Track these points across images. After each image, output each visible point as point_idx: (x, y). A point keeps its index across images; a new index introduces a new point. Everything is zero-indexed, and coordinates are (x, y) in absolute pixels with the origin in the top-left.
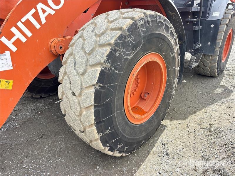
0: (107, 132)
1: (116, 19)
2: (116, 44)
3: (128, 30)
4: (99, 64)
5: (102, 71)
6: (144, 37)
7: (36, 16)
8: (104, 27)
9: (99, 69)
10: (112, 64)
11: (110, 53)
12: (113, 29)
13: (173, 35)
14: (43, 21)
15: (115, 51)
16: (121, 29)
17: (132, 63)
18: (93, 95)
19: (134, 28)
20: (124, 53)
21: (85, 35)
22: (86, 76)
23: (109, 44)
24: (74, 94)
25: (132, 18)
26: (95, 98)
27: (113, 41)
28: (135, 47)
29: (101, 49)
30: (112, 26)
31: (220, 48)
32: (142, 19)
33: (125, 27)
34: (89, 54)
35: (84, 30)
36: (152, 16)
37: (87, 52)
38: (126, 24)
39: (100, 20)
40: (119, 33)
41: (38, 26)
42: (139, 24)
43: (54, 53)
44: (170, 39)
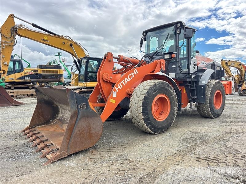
0: (146, 117)
1: (150, 83)
2: (149, 89)
3: (153, 86)
4: (144, 94)
5: (145, 96)
6: (159, 88)
7: (124, 82)
8: (146, 85)
9: (144, 95)
10: (148, 94)
11: (148, 91)
12: (145, 90)
13: (172, 89)
14: (126, 83)
15: (149, 91)
16: (151, 85)
17: (154, 96)
18: (142, 103)
19: (155, 85)
20: (152, 92)
21: (140, 87)
22: (140, 97)
23: (147, 89)
24: (136, 103)
25: (155, 83)
26: (143, 103)
27: (148, 88)
28: (155, 91)
29: (144, 90)
30: (148, 84)
31: (209, 99)
32: (158, 83)
33: (152, 85)
34: (141, 92)
35: (139, 86)
36: (161, 82)
37: (141, 91)
38: (153, 84)
39: (145, 83)
40: (150, 86)
41: (124, 85)
42: (157, 84)
43: (128, 93)
44: (170, 90)
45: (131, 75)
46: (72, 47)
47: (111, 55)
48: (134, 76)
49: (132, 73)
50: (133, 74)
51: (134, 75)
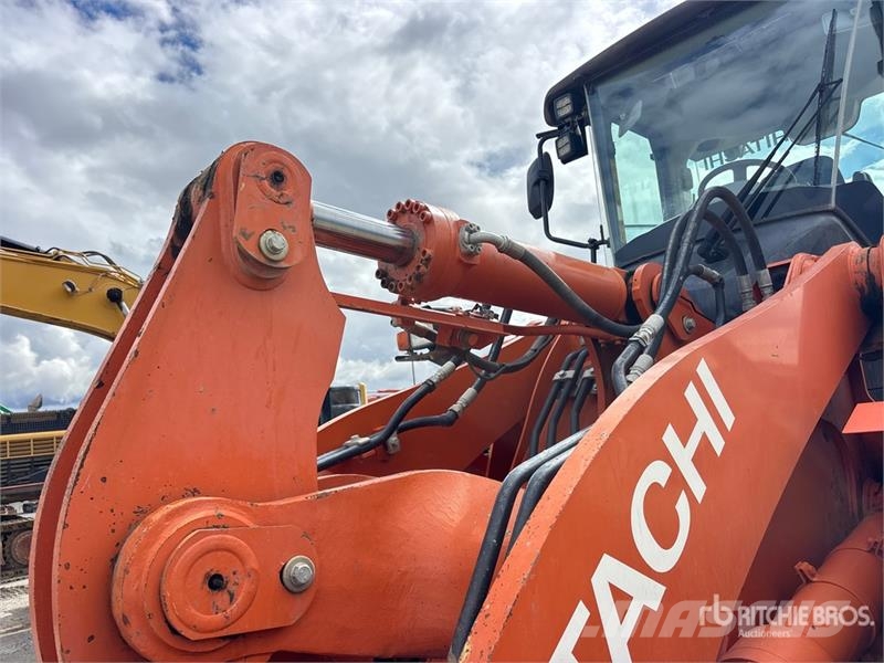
45: (657, 473)
46: (121, 308)
47: (277, 178)
48: (699, 488)
49: (670, 437)
50: (683, 455)
51: (703, 457)
